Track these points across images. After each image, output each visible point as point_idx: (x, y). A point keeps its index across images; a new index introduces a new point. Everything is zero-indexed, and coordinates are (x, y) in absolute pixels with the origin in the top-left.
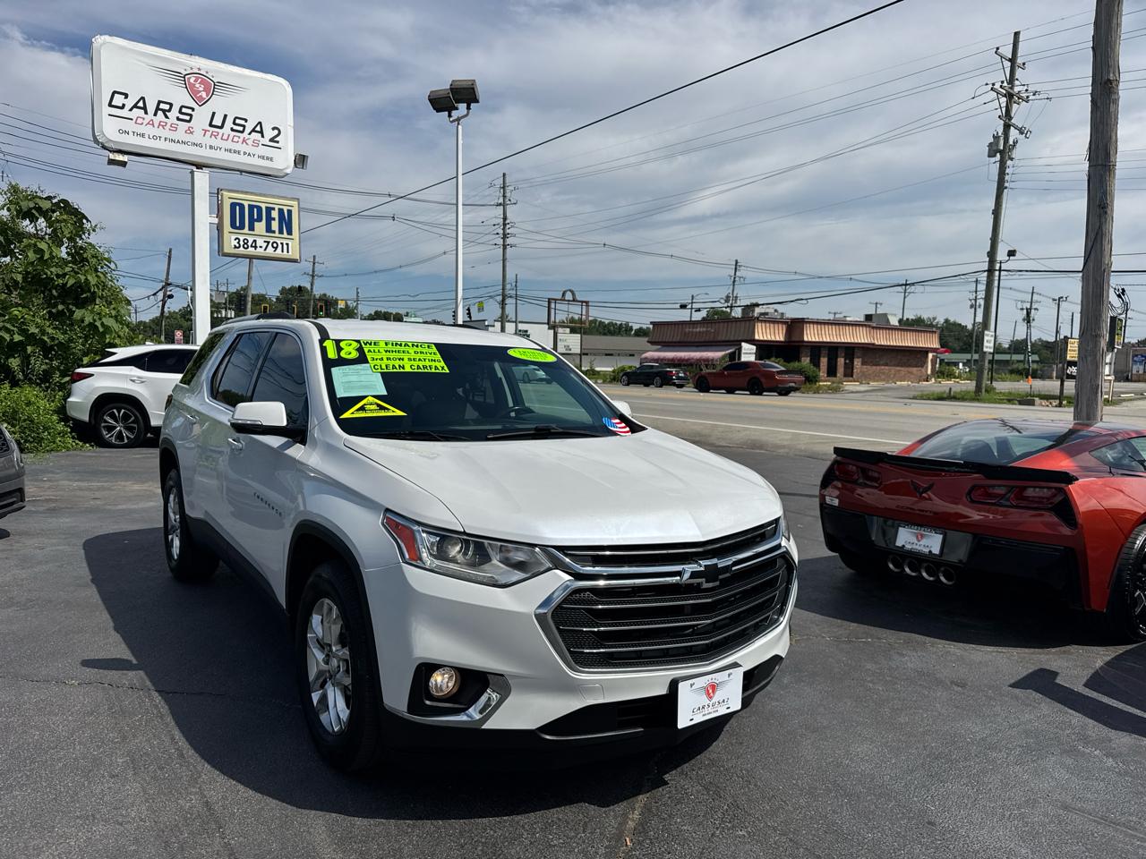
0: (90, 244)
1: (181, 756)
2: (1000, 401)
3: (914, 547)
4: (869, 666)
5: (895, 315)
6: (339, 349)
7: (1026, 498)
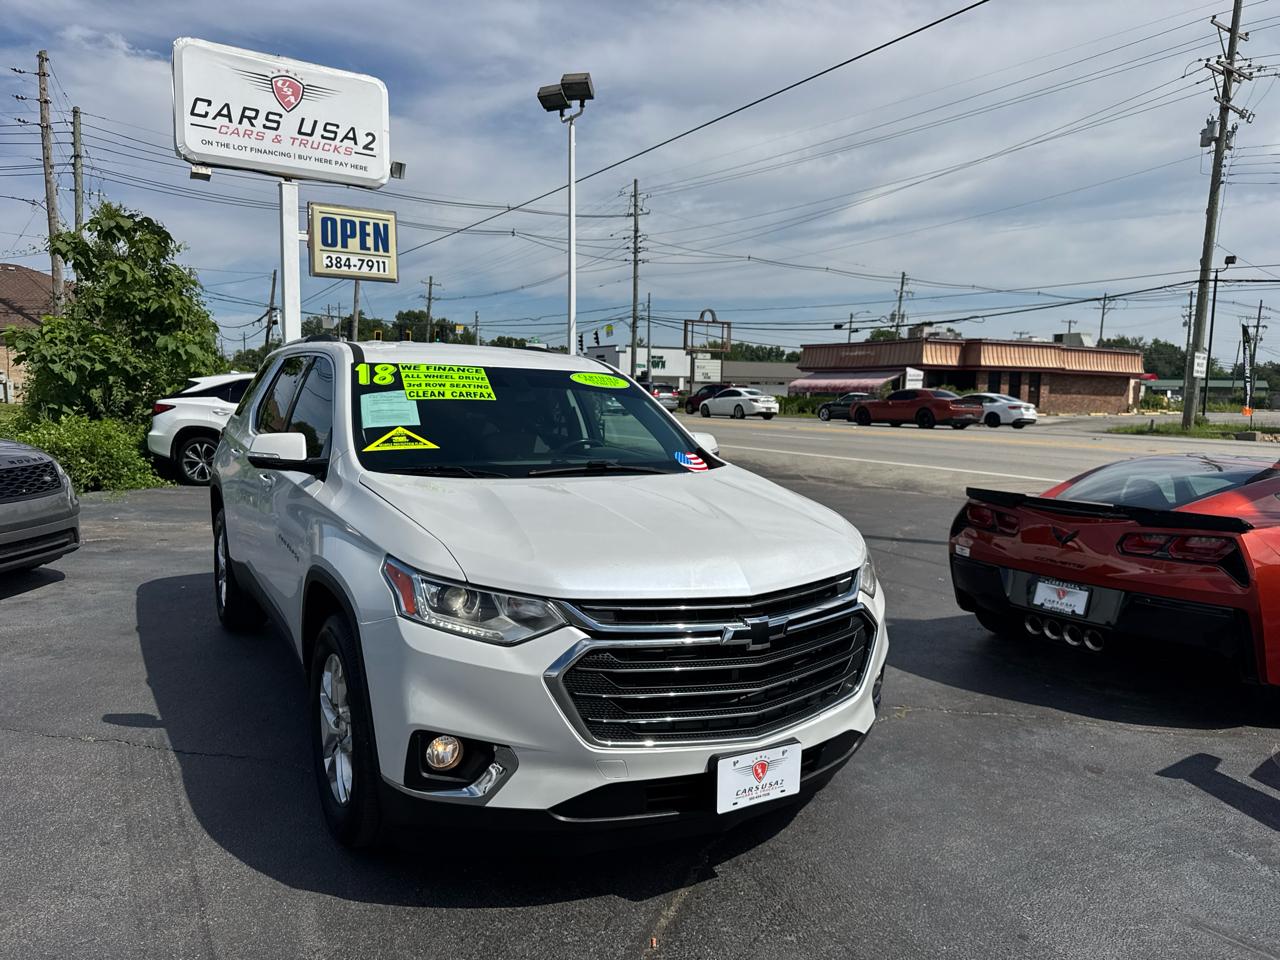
0: (174, 266)
1: (182, 824)
2: (1212, 436)
3: (1055, 605)
4: (988, 745)
5: (1090, 335)
6: (373, 373)
7: (1191, 550)
